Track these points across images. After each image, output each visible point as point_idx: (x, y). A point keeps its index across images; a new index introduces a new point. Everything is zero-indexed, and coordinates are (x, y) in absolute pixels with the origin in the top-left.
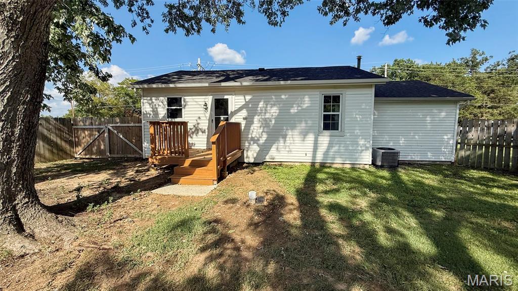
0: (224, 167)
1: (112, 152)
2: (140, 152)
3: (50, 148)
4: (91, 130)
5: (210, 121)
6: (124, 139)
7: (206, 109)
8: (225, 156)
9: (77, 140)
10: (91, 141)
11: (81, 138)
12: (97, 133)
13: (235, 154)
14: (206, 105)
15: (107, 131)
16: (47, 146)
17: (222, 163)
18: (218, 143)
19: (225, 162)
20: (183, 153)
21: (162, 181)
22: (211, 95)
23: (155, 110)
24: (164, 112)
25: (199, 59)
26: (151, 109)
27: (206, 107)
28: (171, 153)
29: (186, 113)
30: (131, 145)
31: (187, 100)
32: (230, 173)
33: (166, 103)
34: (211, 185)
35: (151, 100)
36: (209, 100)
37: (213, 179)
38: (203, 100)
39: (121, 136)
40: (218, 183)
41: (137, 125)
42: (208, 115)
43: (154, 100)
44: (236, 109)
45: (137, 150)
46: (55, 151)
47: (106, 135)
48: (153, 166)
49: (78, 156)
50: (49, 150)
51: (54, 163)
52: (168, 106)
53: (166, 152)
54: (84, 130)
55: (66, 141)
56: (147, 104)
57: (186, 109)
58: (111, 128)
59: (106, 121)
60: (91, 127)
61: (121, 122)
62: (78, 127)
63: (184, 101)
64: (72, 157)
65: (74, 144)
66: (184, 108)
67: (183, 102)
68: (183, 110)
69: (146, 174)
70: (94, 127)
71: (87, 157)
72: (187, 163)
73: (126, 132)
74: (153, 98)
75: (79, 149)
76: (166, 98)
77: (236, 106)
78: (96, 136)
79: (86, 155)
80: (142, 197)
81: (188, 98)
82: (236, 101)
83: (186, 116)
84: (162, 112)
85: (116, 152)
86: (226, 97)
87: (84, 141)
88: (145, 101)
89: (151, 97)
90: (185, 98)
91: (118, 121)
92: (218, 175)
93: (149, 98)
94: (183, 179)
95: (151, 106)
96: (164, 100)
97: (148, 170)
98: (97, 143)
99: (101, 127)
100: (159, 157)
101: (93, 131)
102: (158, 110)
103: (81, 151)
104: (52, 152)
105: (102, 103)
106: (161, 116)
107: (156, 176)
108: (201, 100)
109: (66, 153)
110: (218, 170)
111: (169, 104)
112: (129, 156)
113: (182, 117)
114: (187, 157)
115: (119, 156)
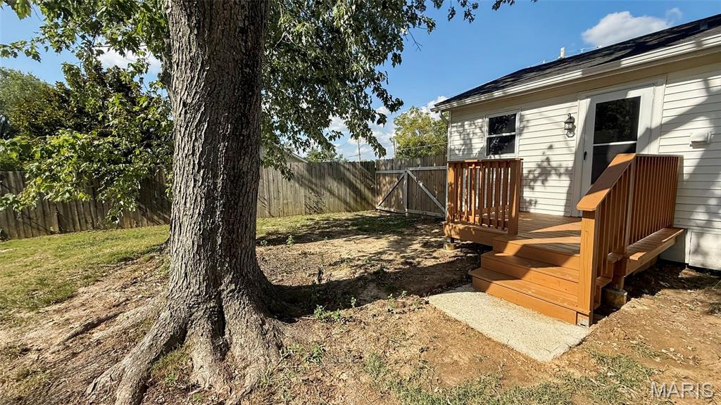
0: (617, 277)
1: (410, 205)
2: (443, 208)
3: (355, 196)
4: (391, 175)
5: (581, 154)
6: (424, 188)
7: (571, 130)
8: (623, 248)
9: (378, 187)
10: (391, 190)
11: (382, 185)
12: (396, 180)
13: (657, 242)
14: (571, 121)
15: (406, 177)
16: (352, 193)
17: (610, 270)
18: (603, 215)
19: (621, 264)
20: (505, 224)
21: (455, 277)
22: (587, 97)
23: (468, 142)
24: (481, 145)
25: (562, 49)
26: (462, 142)
27: (571, 126)
28: (482, 221)
29: (521, 143)
30: (432, 197)
31: (527, 117)
32: (636, 293)
33: (486, 128)
34: (572, 323)
35: (463, 126)
36: (581, 109)
37: (580, 310)
38: (565, 111)
39: (421, 184)
40: (594, 321)
41: (441, 168)
42: (574, 142)
43: (466, 127)
44: (665, 120)
45: (440, 206)
46: (359, 200)
47: (405, 182)
48: (449, 241)
49: (378, 208)
50: (354, 198)
51: (356, 213)
52: (490, 134)
53: (471, 218)
54: (385, 175)
55: (368, 189)
56: (456, 134)
57: (525, 135)
58: (410, 173)
59: (406, 163)
60: (391, 172)
61: (423, 165)
62: (380, 172)
63: (521, 121)
64: (374, 208)
65: (376, 192)
66: (520, 134)
67: (517, 124)
68: (517, 138)
69: (435, 254)
70: (394, 172)
71: (386, 209)
72: (512, 249)
73: (427, 177)
74: (466, 123)
75: (380, 199)
76: (487, 120)
77: (666, 114)
78: (396, 183)
79: (385, 207)
80: (406, 309)
81: (529, 114)
82: (667, 98)
83: (521, 148)
84: (479, 144)
85: (414, 207)
86: (632, 94)
87: (384, 189)
88: (455, 129)
89: (463, 121)
90: (523, 113)
91: (419, 163)
92: (594, 300)
93: (460, 124)
94: (496, 285)
95: (462, 136)
96: (483, 123)
97: (441, 245)
98: (396, 192)
99: (401, 171)
100: (461, 226)
101: (393, 177)
102: (473, 141)
103: (381, 201)
104: (356, 200)
105: (421, 142)
106: (475, 152)
107: (448, 263)
108: (559, 111)
109: (368, 202)
110: (594, 287)
111: (492, 129)
112: (429, 213)
113: (513, 152)
114: (514, 235)
115: (417, 212)
